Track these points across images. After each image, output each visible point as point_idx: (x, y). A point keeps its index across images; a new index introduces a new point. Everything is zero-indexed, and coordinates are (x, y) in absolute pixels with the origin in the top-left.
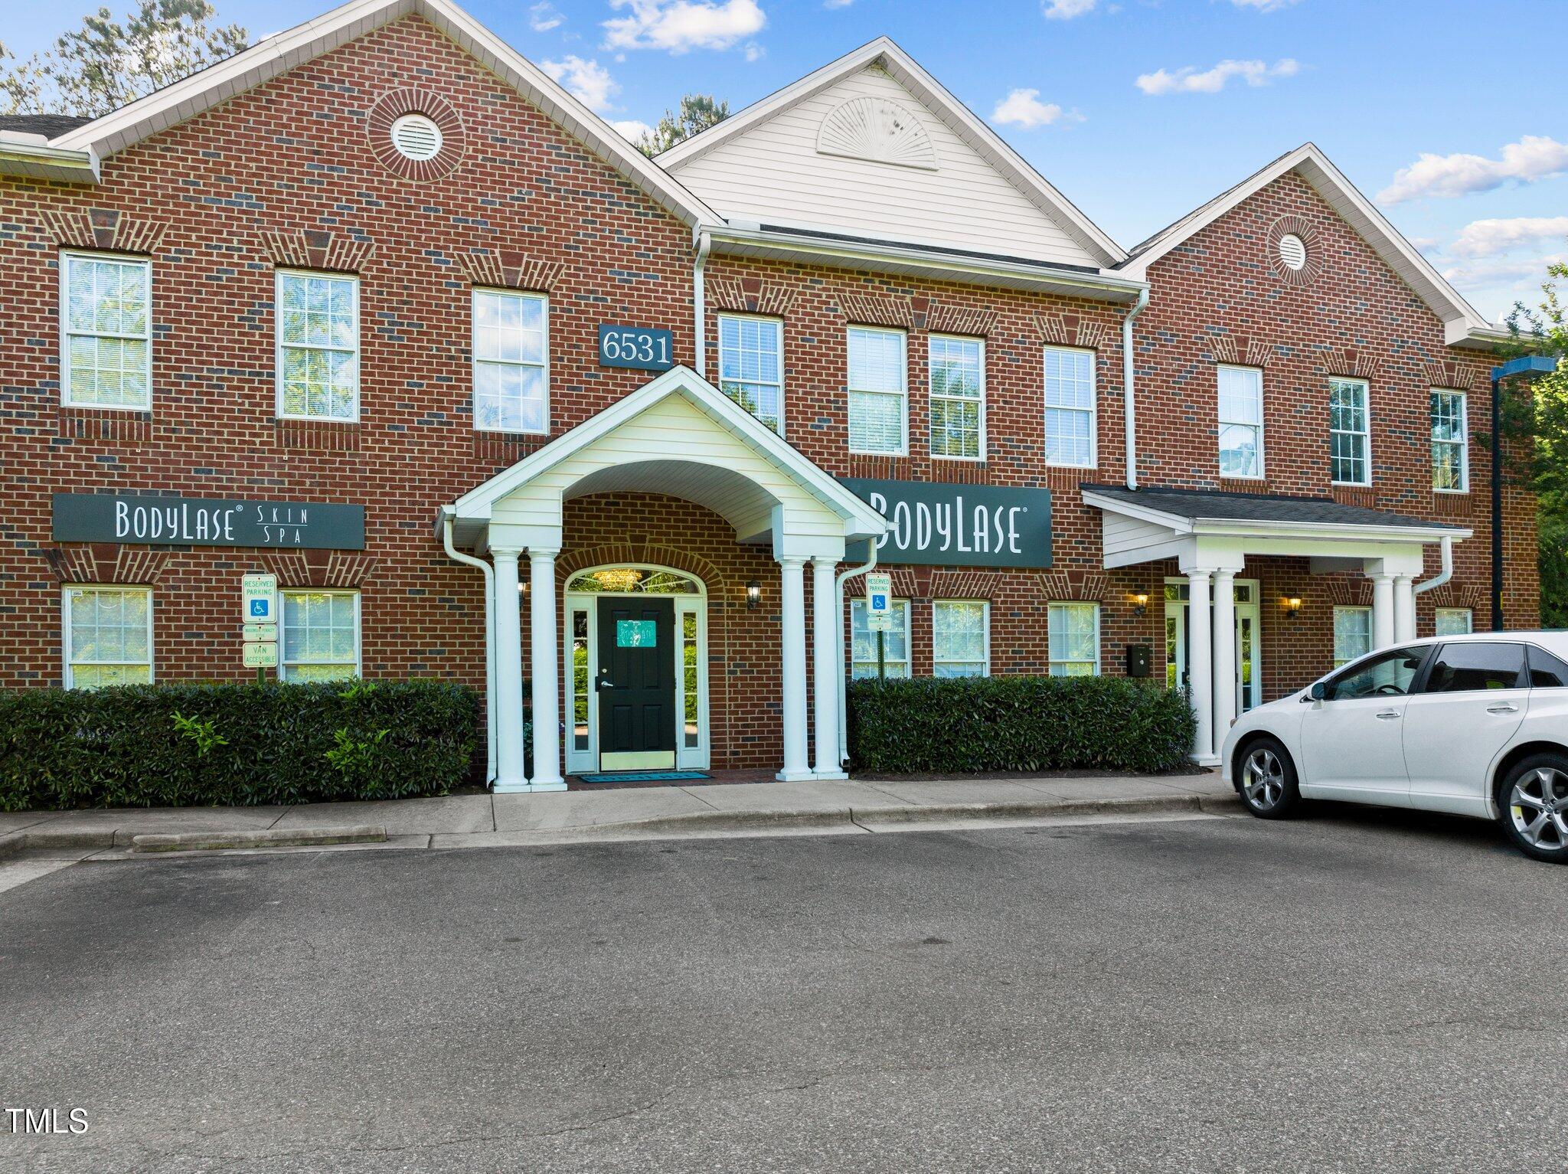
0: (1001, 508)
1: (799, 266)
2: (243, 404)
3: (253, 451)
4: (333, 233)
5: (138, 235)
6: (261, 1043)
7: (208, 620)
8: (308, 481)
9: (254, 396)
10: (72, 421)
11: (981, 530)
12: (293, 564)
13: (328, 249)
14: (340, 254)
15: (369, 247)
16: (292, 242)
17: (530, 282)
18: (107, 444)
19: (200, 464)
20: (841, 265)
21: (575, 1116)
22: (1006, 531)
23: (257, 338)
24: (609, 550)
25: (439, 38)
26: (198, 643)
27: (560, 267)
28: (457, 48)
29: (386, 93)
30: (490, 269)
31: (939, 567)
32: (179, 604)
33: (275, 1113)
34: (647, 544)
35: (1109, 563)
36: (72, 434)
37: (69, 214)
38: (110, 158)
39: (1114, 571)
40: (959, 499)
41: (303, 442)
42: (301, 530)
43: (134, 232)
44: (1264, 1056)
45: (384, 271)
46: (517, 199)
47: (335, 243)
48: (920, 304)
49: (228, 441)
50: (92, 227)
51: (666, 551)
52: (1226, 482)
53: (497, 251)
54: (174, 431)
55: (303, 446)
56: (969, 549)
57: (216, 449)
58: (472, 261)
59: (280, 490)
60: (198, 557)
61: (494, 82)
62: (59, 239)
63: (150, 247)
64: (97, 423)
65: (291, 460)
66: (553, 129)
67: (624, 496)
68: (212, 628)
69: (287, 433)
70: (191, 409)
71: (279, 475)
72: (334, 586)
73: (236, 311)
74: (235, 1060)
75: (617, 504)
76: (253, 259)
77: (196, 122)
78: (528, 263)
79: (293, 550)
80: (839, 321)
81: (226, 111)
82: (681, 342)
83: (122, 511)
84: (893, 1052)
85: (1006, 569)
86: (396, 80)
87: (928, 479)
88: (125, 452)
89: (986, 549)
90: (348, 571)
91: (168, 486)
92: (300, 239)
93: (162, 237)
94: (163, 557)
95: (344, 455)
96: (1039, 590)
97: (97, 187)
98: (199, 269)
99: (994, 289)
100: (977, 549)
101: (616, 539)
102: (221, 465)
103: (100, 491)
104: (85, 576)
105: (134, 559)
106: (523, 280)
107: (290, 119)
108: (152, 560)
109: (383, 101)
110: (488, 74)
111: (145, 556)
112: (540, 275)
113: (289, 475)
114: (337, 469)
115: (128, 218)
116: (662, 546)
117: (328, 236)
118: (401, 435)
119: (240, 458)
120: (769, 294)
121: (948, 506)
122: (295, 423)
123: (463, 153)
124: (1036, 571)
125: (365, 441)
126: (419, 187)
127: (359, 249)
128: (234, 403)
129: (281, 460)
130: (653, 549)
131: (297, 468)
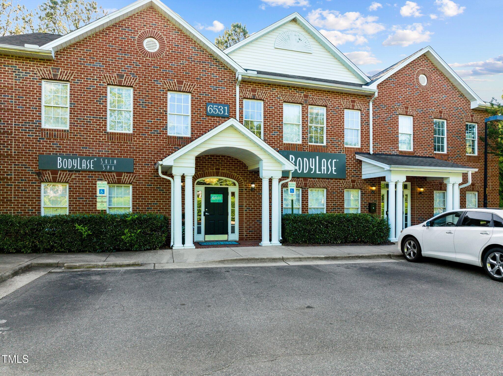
0: (330, 160)
1: (269, 84)
2: (97, 127)
3: (100, 142)
4: (125, 75)
5: (66, 75)
6: (112, 341)
7: (85, 194)
8: (116, 151)
9: (100, 125)
10: (45, 133)
11: (324, 167)
12: (112, 176)
13: (124, 80)
14: (127, 81)
15: (136, 79)
16: (113, 77)
17: (185, 90)
18: (55, 139)
19: (83, 146)
20: (282, 84)
21: (207, 370)
22: (332, 167)
23: (102, 107)
24: (209, 172)
25: (158, 14)
26: (82, 201)
27: (195, 85)
28: (164, 17)
29: (142, 31)
30: (173, 86)
31: (310, 178)
32: (76, 189)
33: (119, 367)
34: (220, 171)
35: (364, 177)
36: (45, 137)
37: (45, 69)
38: (58, 52)
39: (365, 180)
40: (317, 157)
41: (115, 139)
42: (114, 166)
43: (64, 74)
44: (408, 353)
45: (141, 86)
46: (182, 64)
47: (126, 77)
48: (306, 96)
49: (92, 139)
50: (52, 73)
51: (226, 173)
52: (401, 152)
53: (175, 80)
54: (76, 135)
55: (115, 140)
56: (320, 173)
57: (89, 141)
58: (168, 83)
59: (108, 154)
60: (83, 174)
61: (175, 28)
62: (42, 77)
63: (69, 79)
64: (52, 133)
65: (111, 145)
66: (193, 42)
67: (213, 156)
68: (87, 196)
69: (110, 136)
70: (81, 129)
71: (108, 149)
72: (124, 183)
73: (95, 99)
74: (105, 347)
75: (211, 158)
76: (100, 82)
77: (84, 40)
78: (185, 84)
79: (111, 172)
80: (281, 102)
81: (93, 37)
82: (232, 108)
83: (60, 160)
84: (298, 349)
85: (331, 179)
86: (145, 27)
87: (308, 151)
88: (61, 142)
89: (325, 173)
90: (128, 179)
91: (74, 152)
92: (115, 76)
93: (73, 76)
94: (72, 174)
96: (342, 185)
97: (53, 61)
98: (84, 86)
99: (329, 92)
100: (323, 173)
101: (211, 169)
102: (90, 146)
103: (53, 154)
104: (48, 180)
105: (63, 175)
106: (183, 89)
107: (112, 39)
108: (68, 175)
109: (141, 34)
110: (173, 25)
111: (66, 174)
112: (189, 87)
113: (111, 149)
114: (125, 147)
115: (63, 70)
116: (225, 171)
117: (124, 75)
118: (145, 137)
119: (96, 144)
120: (259, 93)
121: (314, 159)
122: (113, 133)
123: (166, 50)
124: (340, 179)
125: (134, 139)
126: (152, 60)
127: (133, 79)
128: (94, 127)
129: (108, 144)
130: (222, 172)
131: (113, 147)
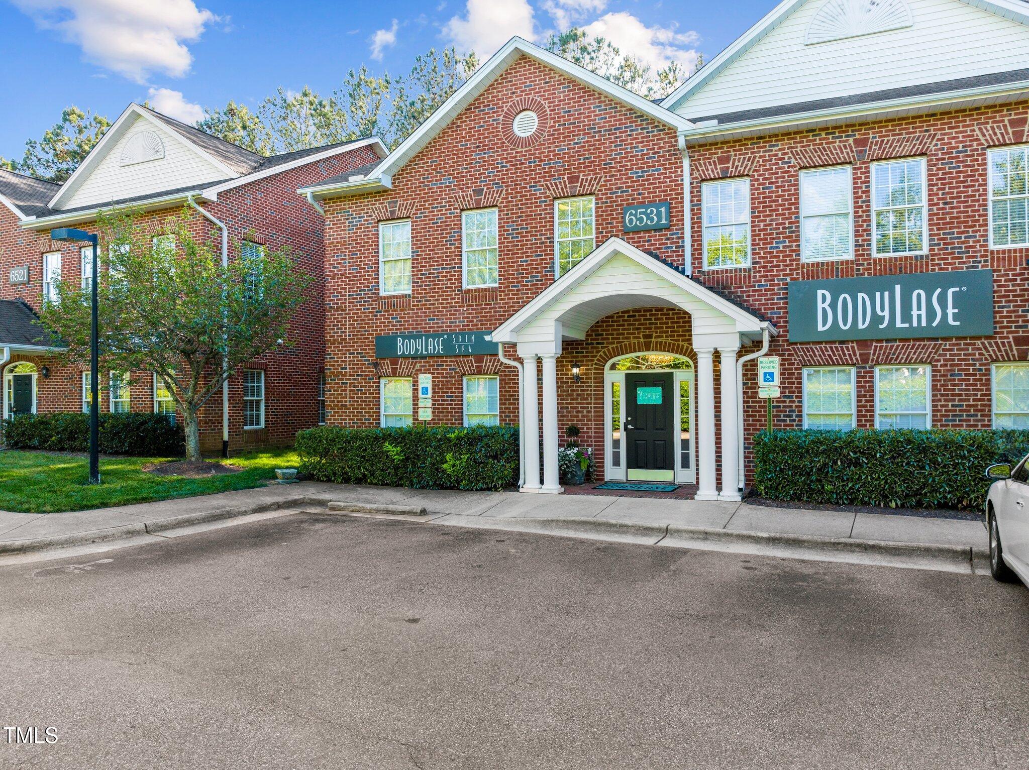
0: (939, 290)
1: (760, 138)
2: (447, 284)
3: (452, 307)
4: (485, 188)
5: (405, 209)
8: (475, 320)
9: (452, 279)
10: (382, 302)
11: (919, 308)
12: (468, 363)
13: (483, 197)
14: (488, 198)
16: (466, 197)
17: (583, 191)
18: (395, 311)
19: (430, 316)
20: (792, 130)
22: (944, 307)
23: (454, 249)
24: (630, 344)
25: (533, 65)
27: (601, 178)
29: (509, 104)
30: (562, 188)
31: (880, 341)
34: (653, 340)
36: (382, 308)
38: (395, 175)
40: (898, 288)
41: (472, 300)
42: (471, 345)
45: (509, 202)
46: (577, 143)
47: (486, 192)
48: (861, 142)
49: (443, 304)
50: (387, 210)
51: (666, 343)
53: (566, 177)
54: (420, 301)
55: (473, 302)
56: (907, 325)
57: (437, 308)
58: (552, 186)
60: (430, 362)
61: (563, 79)
63: (409, 214)
64: (391, 302)
65: (468, 310)
66: (597, 96)
67: (638, 311)
69: (466, 296)
71: (464, 318)
72: (486, 374)
73: (444, 237)
75: (635, 316)
77: (427, 147)
78: (582, 180)
79: (468, 356)
80: (792, 170)
81: (439, 138)
82: (675, 207)
83: (400, 342)
85: (945, 339)
87: (869, 274)
88: (401, 314)
89: (924, 324)
90: (493, 366)
91: (419, 328)
92: (470, 195)
93: (415, 208)
94: (416, 362)
95: (491, 304)
96: (980, 354)
97: (391, 190)
98: (430, 220)
99: (934, 114)
100: (915, 324)
101: (634, 338)
102: (439, 316)
104: (387, 374)
105: (405, 365)
106: (579, 191)
109: (507, 109)
110: (561, 76)
111: (409, 362)
112: (589, 185)
113: (467, 318)
114: (488, 312)
116: (663, 340)
117: (482, 190)
118: (519, 290)
120: (737, 161)
121: (886, 294)
122: (470, 290)
123: (548, 125)
124: (979, 338)
125: (502, 295)
126: (526, 151)
127: (497, 193)
128: (444, 284)
129: (463, 310)
130: (657, 342)
131: (470, 314)
